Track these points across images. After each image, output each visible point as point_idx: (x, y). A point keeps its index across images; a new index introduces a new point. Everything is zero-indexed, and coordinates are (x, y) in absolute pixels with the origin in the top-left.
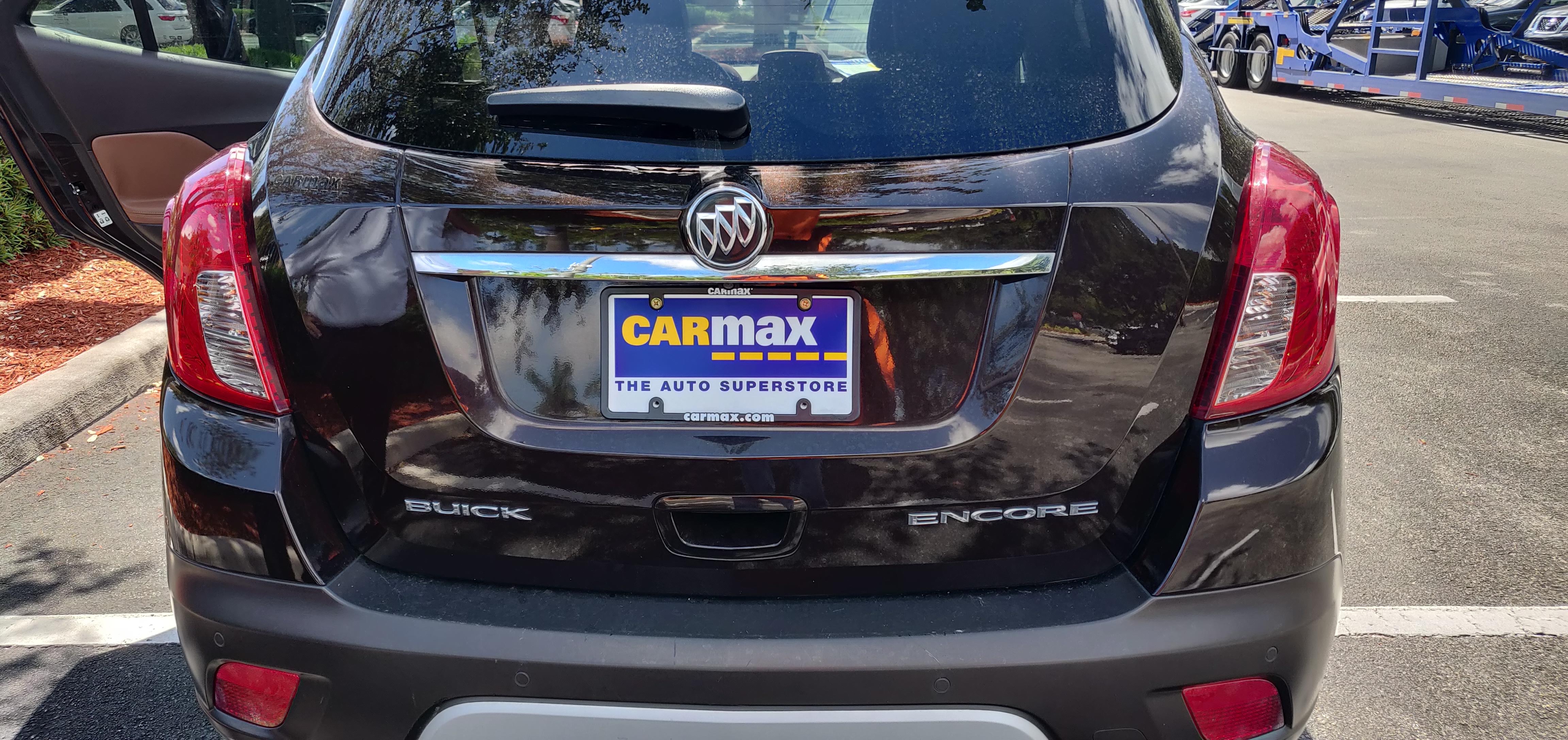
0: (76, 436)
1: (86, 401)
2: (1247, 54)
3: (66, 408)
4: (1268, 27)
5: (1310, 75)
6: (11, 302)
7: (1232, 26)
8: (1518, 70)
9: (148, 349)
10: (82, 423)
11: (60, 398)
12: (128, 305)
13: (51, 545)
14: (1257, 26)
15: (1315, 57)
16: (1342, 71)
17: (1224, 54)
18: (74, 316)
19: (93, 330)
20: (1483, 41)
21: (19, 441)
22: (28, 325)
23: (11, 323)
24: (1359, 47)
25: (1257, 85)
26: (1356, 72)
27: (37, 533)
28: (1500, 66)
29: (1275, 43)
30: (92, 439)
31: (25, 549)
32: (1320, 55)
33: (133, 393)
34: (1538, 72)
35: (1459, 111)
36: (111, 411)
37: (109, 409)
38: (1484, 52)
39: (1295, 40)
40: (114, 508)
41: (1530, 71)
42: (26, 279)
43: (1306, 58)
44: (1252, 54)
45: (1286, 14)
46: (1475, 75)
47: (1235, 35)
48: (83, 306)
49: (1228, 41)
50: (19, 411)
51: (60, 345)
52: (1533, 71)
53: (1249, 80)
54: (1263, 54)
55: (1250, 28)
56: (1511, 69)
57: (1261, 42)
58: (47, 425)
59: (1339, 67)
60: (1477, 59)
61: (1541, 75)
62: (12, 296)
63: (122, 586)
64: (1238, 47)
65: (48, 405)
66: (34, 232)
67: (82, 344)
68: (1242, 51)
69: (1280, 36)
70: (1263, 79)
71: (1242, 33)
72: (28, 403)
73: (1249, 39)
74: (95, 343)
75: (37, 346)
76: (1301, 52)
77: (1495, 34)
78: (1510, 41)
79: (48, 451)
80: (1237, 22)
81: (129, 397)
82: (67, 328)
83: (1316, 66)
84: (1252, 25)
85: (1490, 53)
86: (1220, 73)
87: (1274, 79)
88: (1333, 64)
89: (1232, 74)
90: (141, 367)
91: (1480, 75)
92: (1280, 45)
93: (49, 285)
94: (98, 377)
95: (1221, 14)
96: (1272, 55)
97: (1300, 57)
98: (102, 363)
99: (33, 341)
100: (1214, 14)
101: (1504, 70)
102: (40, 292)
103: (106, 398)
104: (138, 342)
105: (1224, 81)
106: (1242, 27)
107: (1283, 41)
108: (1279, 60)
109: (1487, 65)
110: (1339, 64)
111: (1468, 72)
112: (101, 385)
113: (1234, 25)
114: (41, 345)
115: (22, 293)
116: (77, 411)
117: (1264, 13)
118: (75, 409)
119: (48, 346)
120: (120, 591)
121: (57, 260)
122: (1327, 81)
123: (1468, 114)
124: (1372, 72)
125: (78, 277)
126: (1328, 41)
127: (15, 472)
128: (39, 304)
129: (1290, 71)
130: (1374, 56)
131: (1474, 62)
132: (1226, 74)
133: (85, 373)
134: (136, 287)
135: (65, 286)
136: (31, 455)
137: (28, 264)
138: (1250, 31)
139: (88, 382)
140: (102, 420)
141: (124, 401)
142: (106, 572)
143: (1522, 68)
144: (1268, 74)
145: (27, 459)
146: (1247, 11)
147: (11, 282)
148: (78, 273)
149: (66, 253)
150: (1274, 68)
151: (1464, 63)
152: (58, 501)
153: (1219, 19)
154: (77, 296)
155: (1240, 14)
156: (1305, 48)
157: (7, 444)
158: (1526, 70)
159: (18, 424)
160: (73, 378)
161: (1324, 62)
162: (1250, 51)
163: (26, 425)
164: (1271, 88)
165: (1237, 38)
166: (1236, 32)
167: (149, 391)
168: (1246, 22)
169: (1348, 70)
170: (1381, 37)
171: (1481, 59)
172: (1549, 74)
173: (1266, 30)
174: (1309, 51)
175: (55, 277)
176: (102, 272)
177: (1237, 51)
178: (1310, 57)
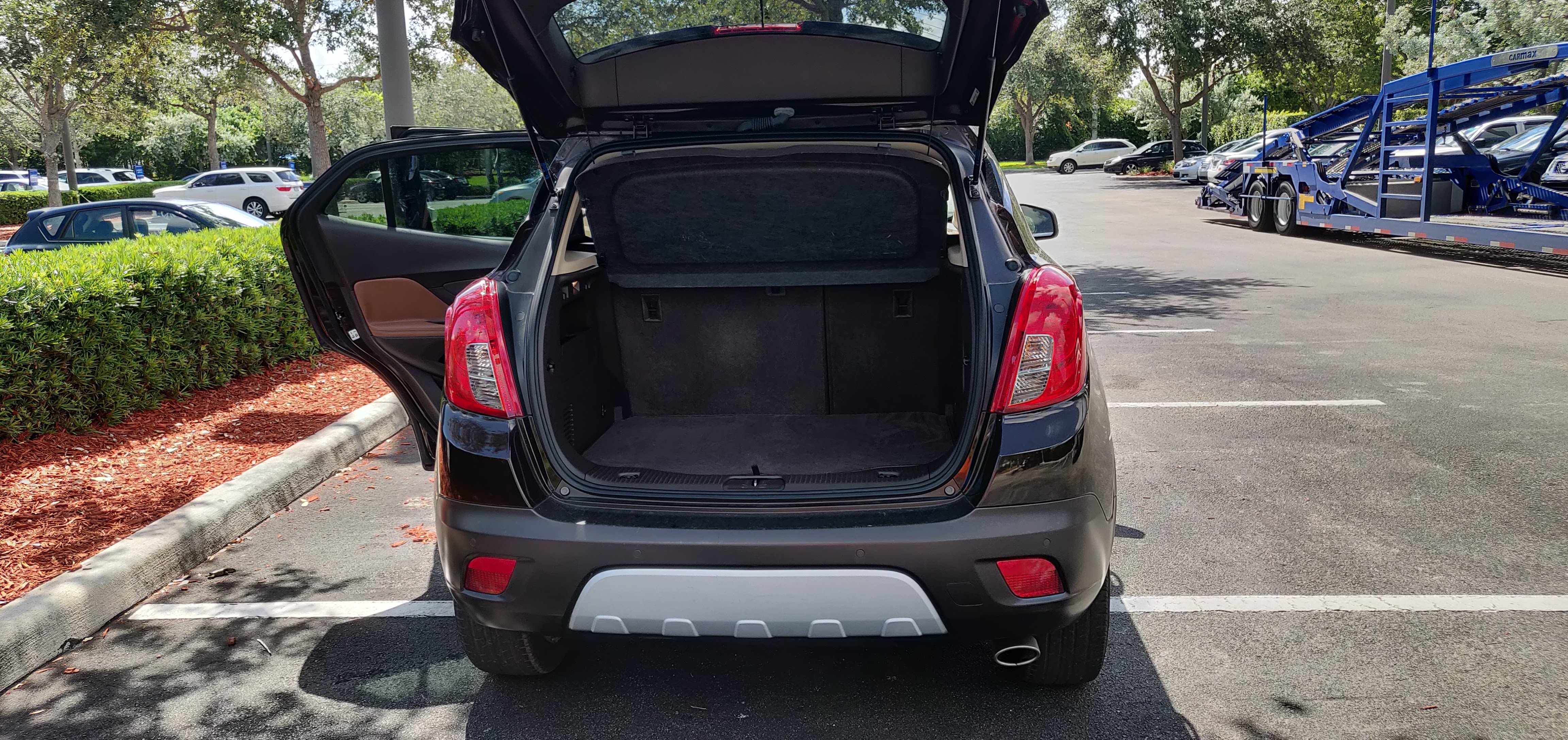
0: (293, 503)
1: (299, 479)
2: (1273, 200)
3: (286, 481)
4: (1290, 176)
5: (1329, 218)
6: (231, 414)
7: (1258, 175)
8: (1527, 210)
9: (336, 444)
10: (297, 494)
11: (284, 475)
12: (314, 415)
13: (292, 567)
14: (1280, 175)
15: (1332, 202)
16: (1358, 215)
17: (1253, 200)
18: (278, 423)
19: (293, 432)
20: (1494, 185)
21: (260, 502)
22: (247, 428)
23: (235, 427)
24: (1370, 193)
25: (1284, 228)
26: (1369, 215)
27: (282, 560)
28: (1511, 207)
29: (1297, 191)
30: (306, 504)
31: (276, 569)
32: (1337, 201)
33: (327, 475)
34: (1545, 212)
35: (1470, 249)
36: (314, 488)
37: (312, 486)
38: (1496, 194)
39: (1314, 187)
40: (331, 545)
41: (1538, 211)
42: (238, 397)
43: (1325, 204)
44: (1278, 201)
45: (1305, 164)
46: (1490, 216)
47: (1261, 183)
48: (281, 415)
49: (1256, 188)
50: (260, 482)
51: (272, 442)
52: (1541, 212)
53: (1276, 224)
54: (1288, 200)
55: (1274, 177)
56: (1521, 210)
57: (1285, 189)
58: (277, 493)
59: (1354, 211)
60: (1490, 200)
61: (1548, 215)
62: (230, 409)
63: (349, 587)
64: (1265, 194)
65: (277, 479)
66: (241, 363)
67: (289, 441)
68: (1268, 198)
69: (1300, 183)
70: (1289, 223)
71: (1267, 181)
72: (264, 477)
73: (1274, 186)
74: (298, 440)
75: (257, 443)
76: (1320, 198)
77: (1504, 178)
78: (1518, 185)
79: (277, 511)
80: (1263, 172)
81: (325, 478)
82: (275, 430)
83: (1334, 210)
84: (1275, 174)
85: (1501, 195)
86: (1250, 218)
87: (1298, 223)
88: (1350, 209)
89: (1261, 219)
90: (332, 458)
91: (1493, 216)
92: (1301, 191)
93: (254, 402)
94: (306, 462)
95: (1248, 164)
96: (1295, 200)
97: (1319, 203)
98: (307, 452)
99: (253, 439)
100: (1242, 165)
101: (1515, 210)
102: (250, 407)
103: (311, 477)
104: (329, 439)
105: (1255, 225)
106: (1267, 176)
107: (1304, 188)
108: (1301, 206)
109: (1499, 207)
110: (1355, 209)
111: (1482, 213)
112: (308, 468)
113: (1260, 174)
114: (259, 442)
115: (238, 407)
116: (294, 485)
117: (1285, 162)
118: (292, 483)
119: (265, 442)
120: (346, 590)
121: (256, 384)
122: (1347, 223)
123: (1477, 252)
124: (1383, 214)
125: (273, 396)
126: (1343, 188)
127: (258, 524)
128: (250, 415)
129: (1311, 215)
130: (1384, 201)
131: (1488, 203)
132: (1255, 219)
133: (298, 459)
134: (316, 403)
135: (266, 402)
136: (267, 513)
137: (237, 387)
138: (1274, 180)
139: (301, 465)
140: (308, 493)
141: (322, 482)
142: (335, 581)
143: (1531, 209)
144: (1292, 219)
145: (265, 517)
146: (1271, 162)
147: (227, 399)
148: (272, 393)
149: (261, 379)
150: (1298, 213)
151: (1479, 205)
152: (293, 541)
153: (1246, 169)
154: (275, 410)
155: (1264, 164)
156: (1323, 195)
157: (254, 504)
158: (1534, 211)
159: (260, 490)
160: (291, 462)
161: (1340, 207)
162: (1275, 198)
163: (265, 491)
164: (1296, 231)
165: (1263, 186)
166: (1262, 180)
167: (337, 475)
168: (1270, 171)
169: (1363, 214)
170: (1389, 183)
171: (1494, 201)
172: (1555, 214)
173: (1288, 178)
174: (1327, 196)
175: (258, 396)
176: (289, 393)
177: (1264, 197)
178: (1329, 202)
